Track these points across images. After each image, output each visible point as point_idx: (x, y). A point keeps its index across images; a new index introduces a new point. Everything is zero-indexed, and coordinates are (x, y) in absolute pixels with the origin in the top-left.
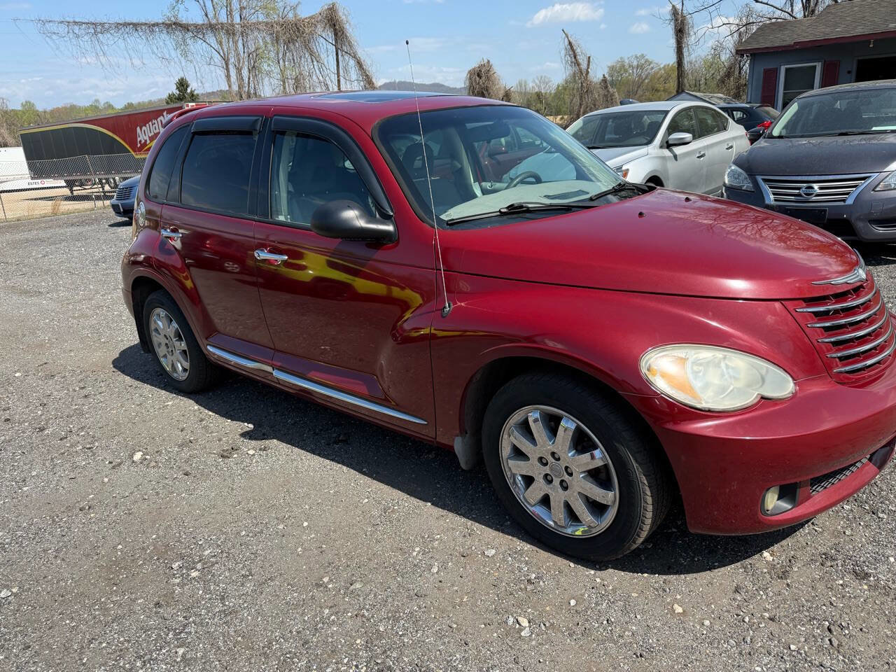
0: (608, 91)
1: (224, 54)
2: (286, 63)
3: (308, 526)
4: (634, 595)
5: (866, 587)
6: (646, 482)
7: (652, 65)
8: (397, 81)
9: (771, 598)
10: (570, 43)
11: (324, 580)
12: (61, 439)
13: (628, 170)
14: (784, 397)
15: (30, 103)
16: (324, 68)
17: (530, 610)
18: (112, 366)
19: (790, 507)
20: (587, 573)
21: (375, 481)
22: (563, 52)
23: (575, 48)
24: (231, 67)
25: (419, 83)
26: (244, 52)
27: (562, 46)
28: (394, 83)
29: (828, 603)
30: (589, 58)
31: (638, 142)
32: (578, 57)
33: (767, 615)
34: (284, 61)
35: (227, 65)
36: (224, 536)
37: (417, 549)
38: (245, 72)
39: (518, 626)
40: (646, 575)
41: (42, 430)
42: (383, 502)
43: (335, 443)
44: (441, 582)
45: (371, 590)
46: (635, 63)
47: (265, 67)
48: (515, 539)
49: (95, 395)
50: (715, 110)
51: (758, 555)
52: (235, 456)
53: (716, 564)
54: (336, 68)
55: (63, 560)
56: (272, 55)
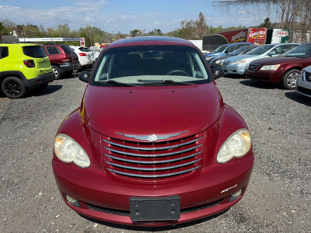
1: (284, 9)
14: (81, 167)
24: (285, 14)
35: (283, 12)
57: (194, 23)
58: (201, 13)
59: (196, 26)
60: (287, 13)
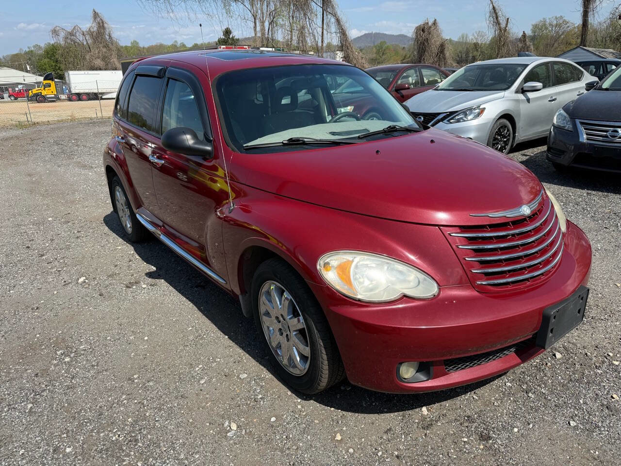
0: (526, 44)
1: (254, 12)
2: (294, 19)
3: (147, 340)
4: (316, 421)
5: (482, 447)
6: (322, 344)
7: (568, 25)
8: (374, 32)
9: (408, 441)
10: (494, 8)
11: (134, 376)
12: (48, 263)
13: (484, 108)
14: (425, 298)
15: (136, 42)
16: (313, 24)
17: (243, 419)
18: (102, 219)
19: (425, 379)
20: (295, 401)
21: (204, 316)
22: (488, 15)
23: (497, 11)
24: (257, 21)
25: (389, 34)
26: (267, 11)
28: (372, 33)
29: (446, 454)
30: (508, 19)
31: (499, 88)
32: (499, 18)
33: (396, 453)
34: (293, 18)
35: (255, 19)
36: (98, 338)
37: (200, 366)
38: (267, 24)
39: (229, 428)
40: (332, 409)
41: (42, 256)
42: (200, 331)
43: (197, 287)
44: (201, 390)
45: (157, 388)
46: (555, 22)
47: (280, 21)
48: (264, 369)
49: (83, 237)
50: (571, 65)
51: (419, 409)
52: (134, 287)
53: (386, 410)
54: (321, 23)
55: (5, 339)
56: (285, 13)
57: (83, 34)
58: (96, 11)
59: (90, 42)
60: (260, 20)
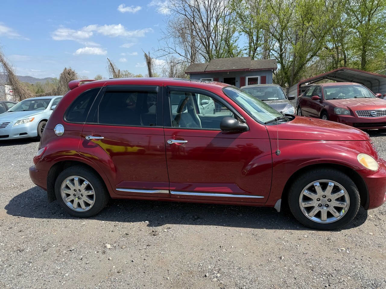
10: (111, 64)
23: (113, 66)
27: (107, 65)
30: (119, 70)
32: (115, 70)
